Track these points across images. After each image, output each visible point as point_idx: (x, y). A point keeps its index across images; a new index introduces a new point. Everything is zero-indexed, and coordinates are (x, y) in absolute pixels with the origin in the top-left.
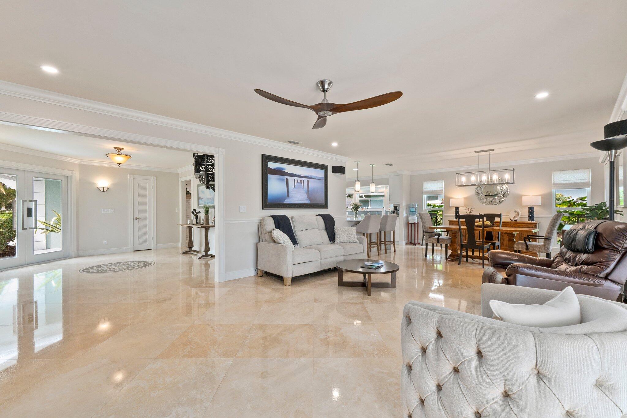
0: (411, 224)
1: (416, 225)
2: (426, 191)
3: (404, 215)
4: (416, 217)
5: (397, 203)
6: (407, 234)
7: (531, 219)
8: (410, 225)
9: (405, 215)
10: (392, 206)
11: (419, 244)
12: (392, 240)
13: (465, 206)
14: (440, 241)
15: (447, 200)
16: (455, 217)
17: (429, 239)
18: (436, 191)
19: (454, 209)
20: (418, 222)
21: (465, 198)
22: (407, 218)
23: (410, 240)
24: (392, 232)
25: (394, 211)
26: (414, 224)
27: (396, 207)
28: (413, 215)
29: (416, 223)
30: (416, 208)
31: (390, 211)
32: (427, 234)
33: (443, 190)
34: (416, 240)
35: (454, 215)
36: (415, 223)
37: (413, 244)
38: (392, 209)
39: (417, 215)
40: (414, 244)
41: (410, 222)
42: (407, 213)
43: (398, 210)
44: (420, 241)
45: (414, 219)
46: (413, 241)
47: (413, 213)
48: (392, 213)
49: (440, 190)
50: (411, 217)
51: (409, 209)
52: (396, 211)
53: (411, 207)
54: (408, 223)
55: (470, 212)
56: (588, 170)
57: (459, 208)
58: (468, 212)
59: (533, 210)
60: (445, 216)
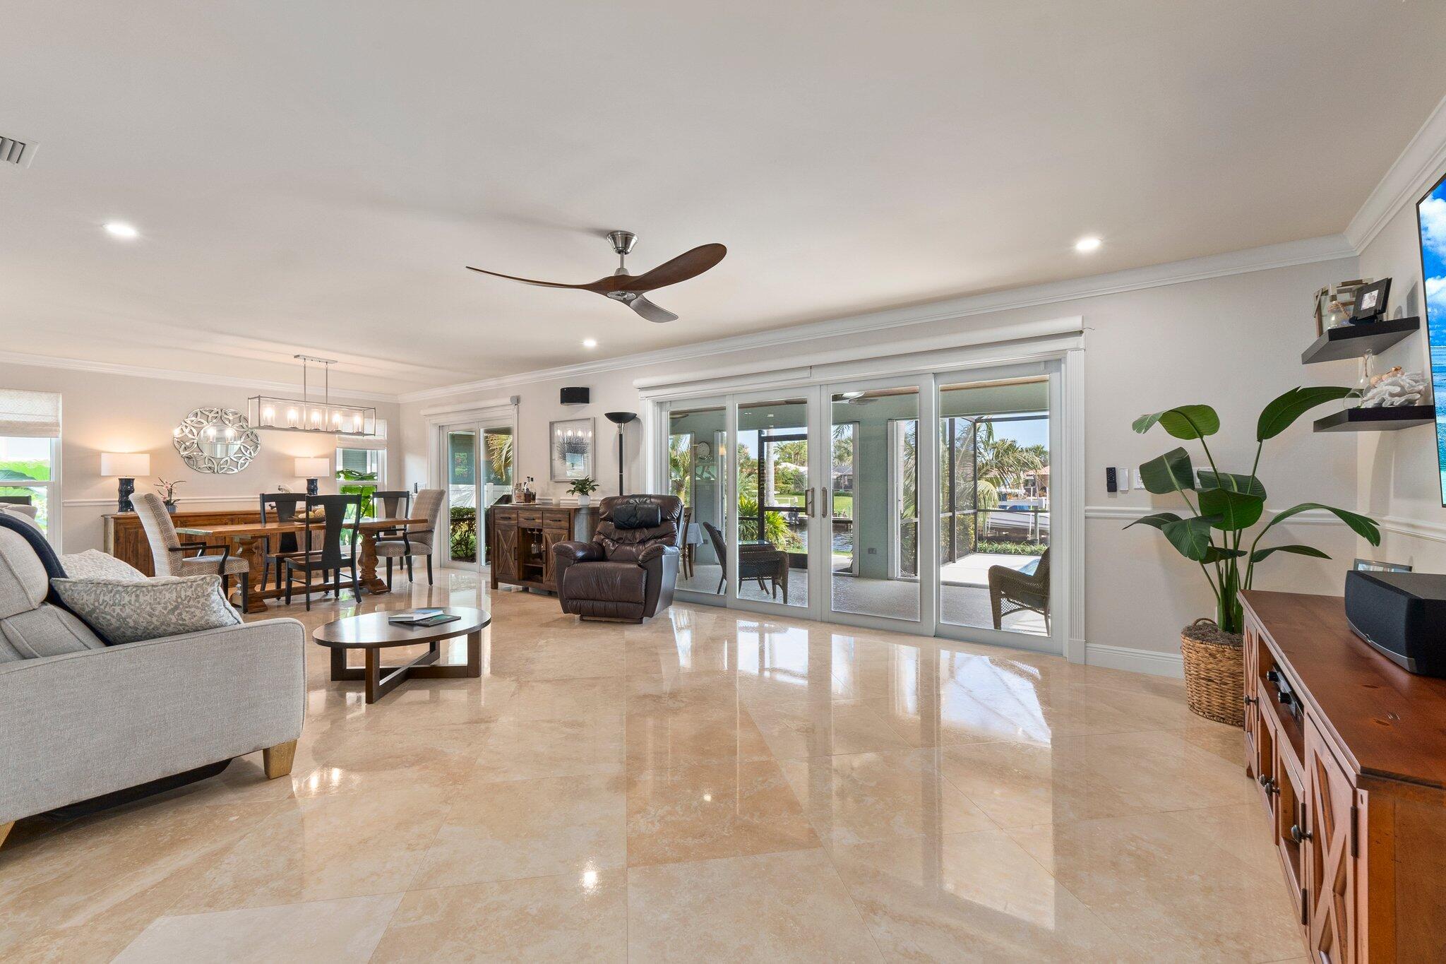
13: (154, 475)
15: (76, 455)
18: (26, 424)
19: (115, 483)
21: (153, 455)
33: (56, 424)
35: (118, 498)
49: (43, 424)
55: (170, 492)
56: (383, 420)
57: (133, 480)
58: (166, 495)
59: (316, 486)
60: (65, 505)
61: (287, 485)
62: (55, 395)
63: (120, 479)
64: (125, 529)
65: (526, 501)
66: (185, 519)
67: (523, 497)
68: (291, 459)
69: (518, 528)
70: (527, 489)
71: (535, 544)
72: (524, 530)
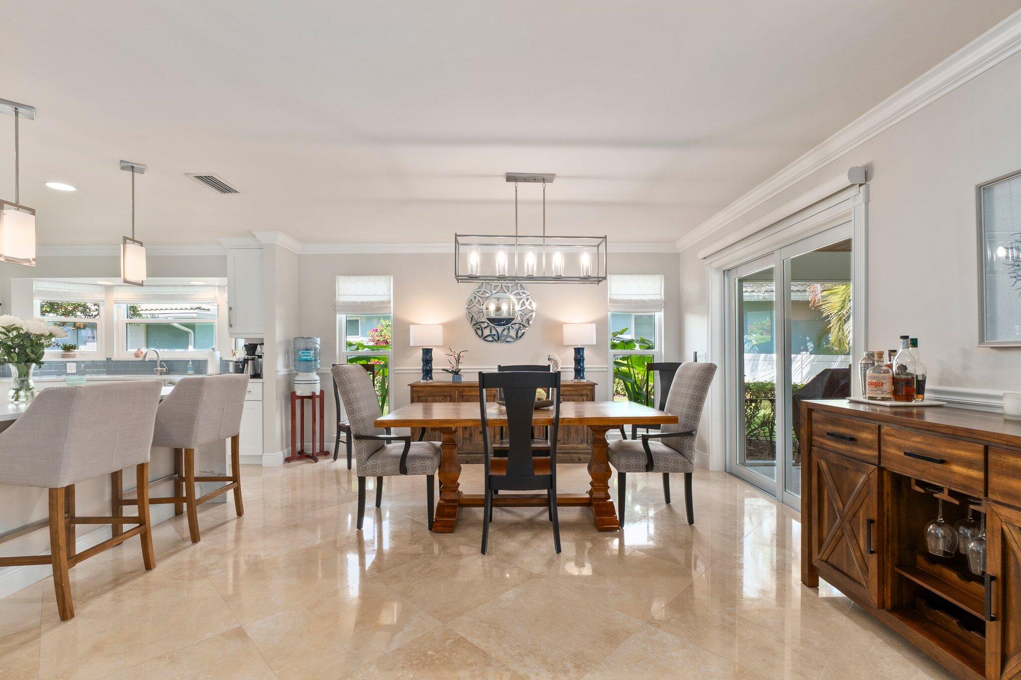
0: (302, 398)
1: (318, 401)
2: (344, 302)
3: (277, 371)
4: (318, 378)
5: (255, 335)
6: (290, 429)
7: (579, 374)
8: (298, 402)
9: (281, 369)
10: (242, 343)
11: (326, 454)
12: (229, 473)
13: (447, 345)
14: (409, 464)
15: (402, 328)
16: (421, 375)
17: (370, 463)
18: (372, 303)
19: (420, 353)
20: (322, 392)
21: (446, 326)
22: (290, 381)
23: (298, 445)
24: (229, 441)
25: (246, 361)
26: (312, 397)
27: (251, 348)
28: (308, 370)
29: (318, 393)
30: (315, 349)
31: (235, 359)
32: (364, 444)
33: (389, 302)
34: (318, 444)
35: (421, 368)
36: (314, 393)
37: (308, 456)
38: (241, 354)
39: (319, 372)
40: (313, 458)
41: (299, 393)
42: (287, 366)
43: (260, 357)
44: (330, 446)
45: (311, 383)
46: (308, 445)
47: (307, 365)
48: (240, 367)
49: (382, 302)
50: (302, 376)
51: (296, 353)
52: (253, 359)
53: (302, 345)
54: (292, 397)
55: (458, 361)
56: (659, 276)
57: (431, 349)
58: (454, 362)
59: (582, 356)
60: (395, 372)
61: (556, 355)
62: (388, 276)
63: (423, 349)
64: (419, 396)
65: (896, 395)
66: (461, 389)
67: (888, 387)
68: (559, 326)
69: (881, 470)
70: (903, 368)
71: (939, 525)
72: (900, 481)
